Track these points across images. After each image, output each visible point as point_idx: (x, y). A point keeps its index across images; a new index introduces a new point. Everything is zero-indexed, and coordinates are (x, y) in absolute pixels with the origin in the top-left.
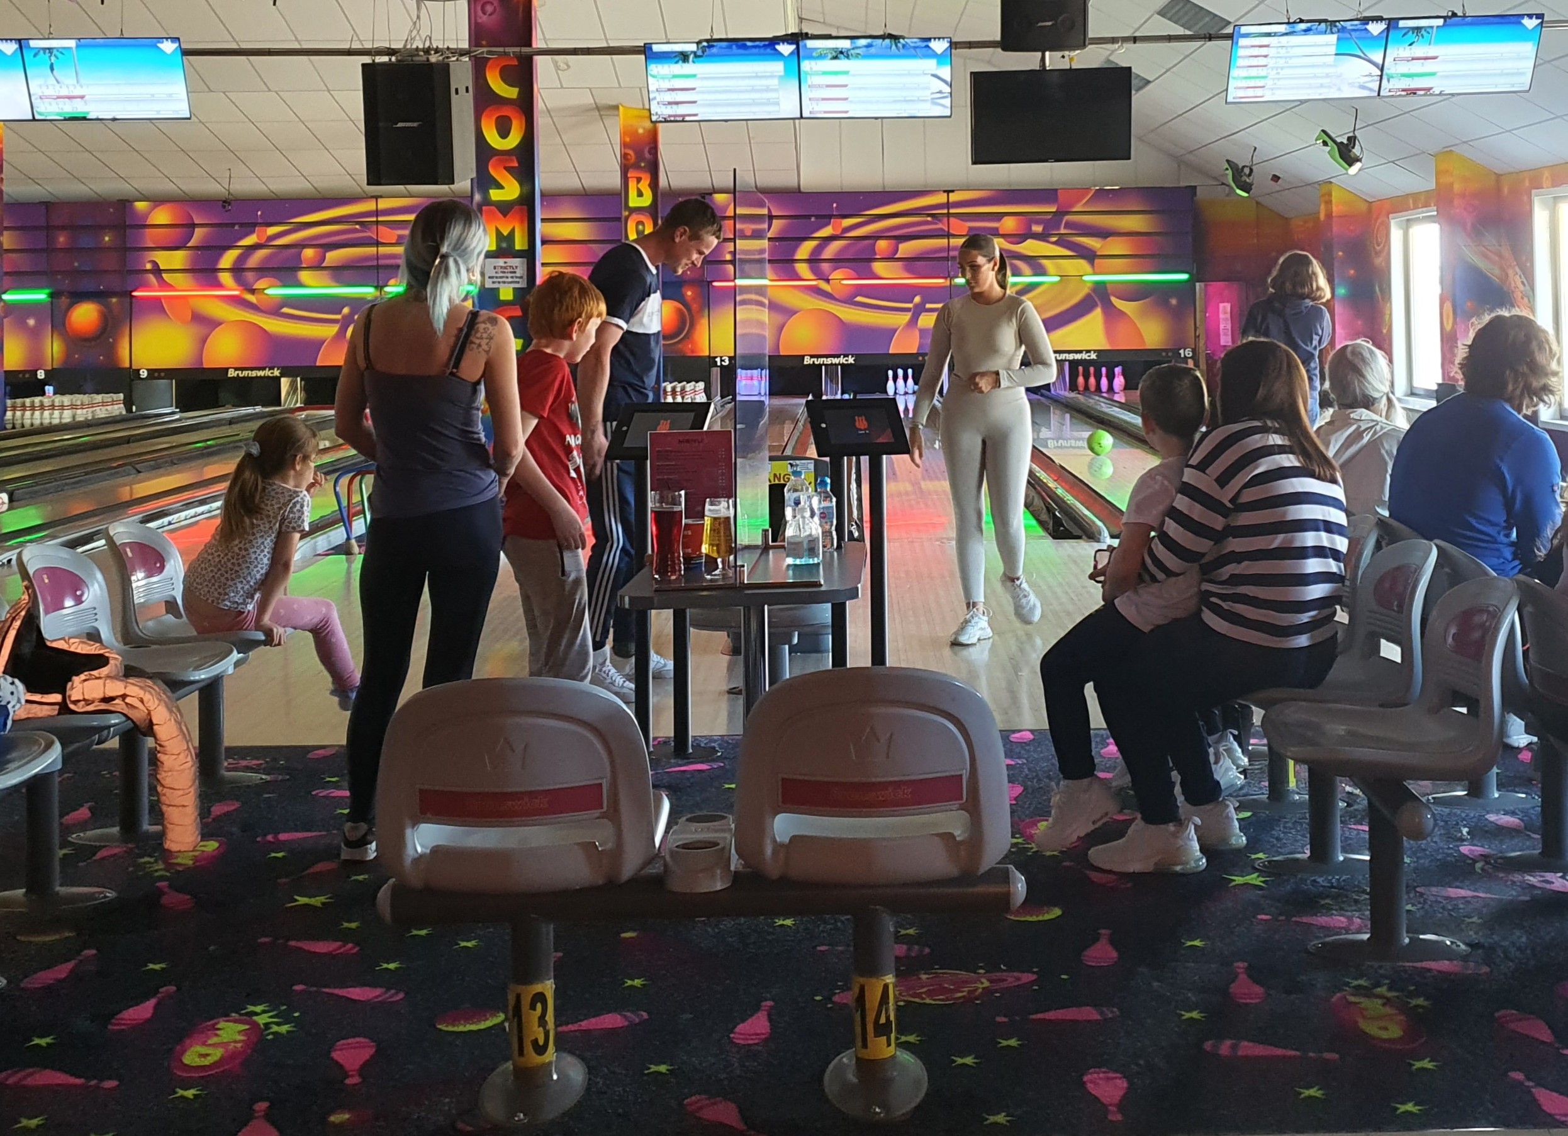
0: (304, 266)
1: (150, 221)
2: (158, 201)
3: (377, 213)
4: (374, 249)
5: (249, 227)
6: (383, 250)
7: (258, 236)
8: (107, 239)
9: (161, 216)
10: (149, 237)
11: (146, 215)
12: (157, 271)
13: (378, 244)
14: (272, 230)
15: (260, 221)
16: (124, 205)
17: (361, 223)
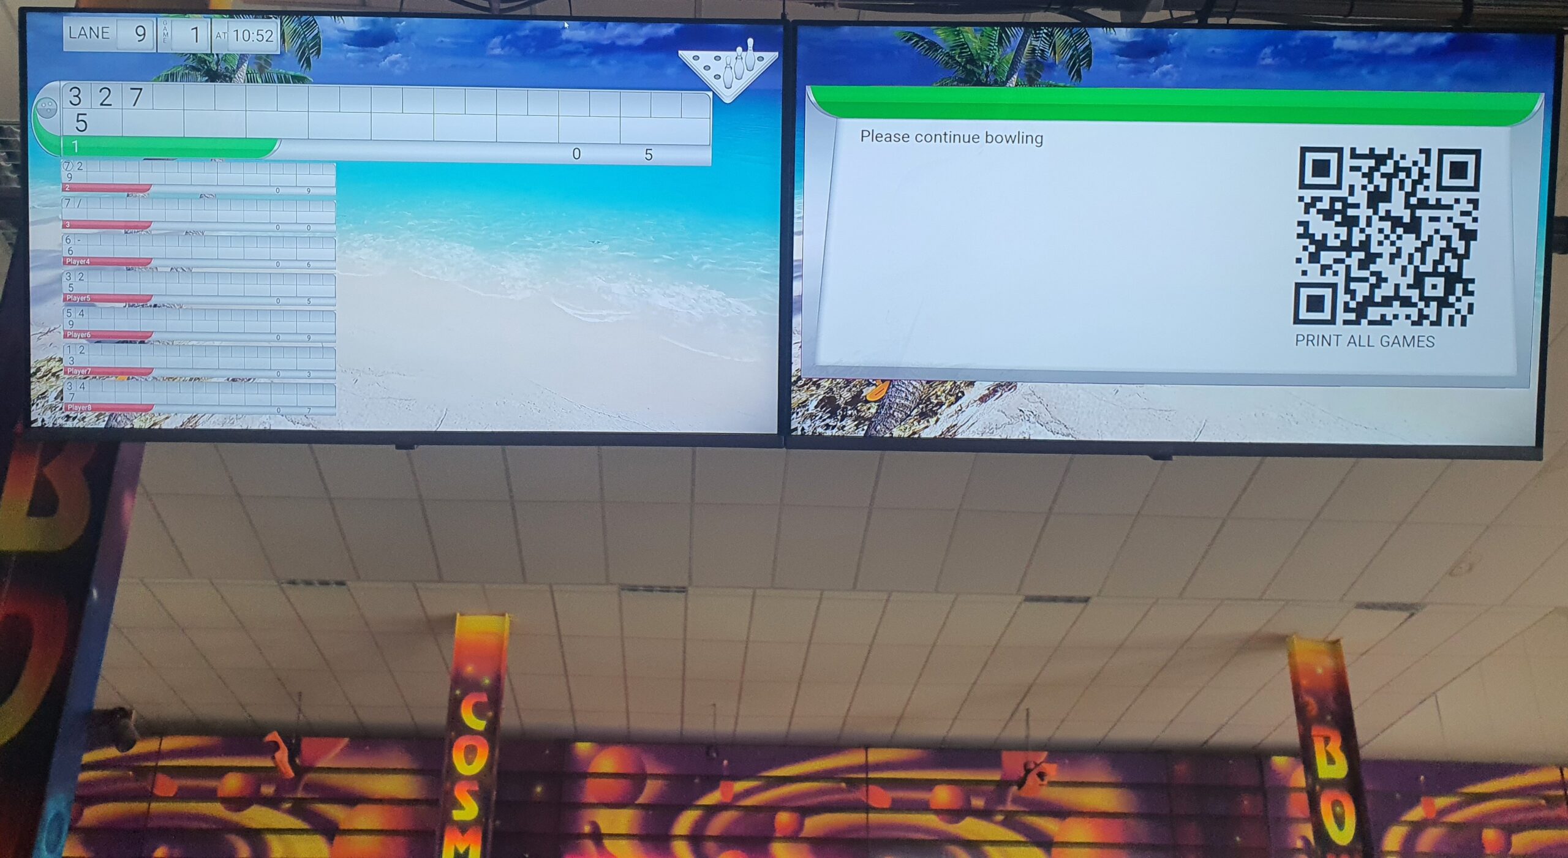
0: (778, 835)
1: (592, 769)
2: (604, 740)
3: (866, 767)
4: (864, 816)
5: (711, 783)
6: (874, 817)
7: (723, 794)
8: (539, 789)
9: (607, 762)
10: (591, 790)
11: (589, 760)
12: (597, 836)
13: (867, 809)
14: (740, 786)
15: (725, 773)
16: (562, 744)
17: (848, 781)
